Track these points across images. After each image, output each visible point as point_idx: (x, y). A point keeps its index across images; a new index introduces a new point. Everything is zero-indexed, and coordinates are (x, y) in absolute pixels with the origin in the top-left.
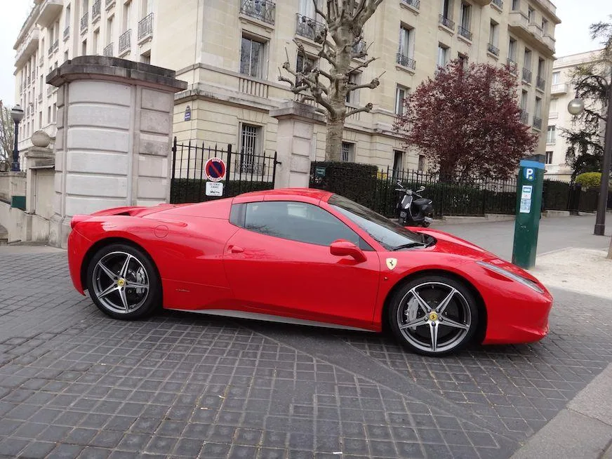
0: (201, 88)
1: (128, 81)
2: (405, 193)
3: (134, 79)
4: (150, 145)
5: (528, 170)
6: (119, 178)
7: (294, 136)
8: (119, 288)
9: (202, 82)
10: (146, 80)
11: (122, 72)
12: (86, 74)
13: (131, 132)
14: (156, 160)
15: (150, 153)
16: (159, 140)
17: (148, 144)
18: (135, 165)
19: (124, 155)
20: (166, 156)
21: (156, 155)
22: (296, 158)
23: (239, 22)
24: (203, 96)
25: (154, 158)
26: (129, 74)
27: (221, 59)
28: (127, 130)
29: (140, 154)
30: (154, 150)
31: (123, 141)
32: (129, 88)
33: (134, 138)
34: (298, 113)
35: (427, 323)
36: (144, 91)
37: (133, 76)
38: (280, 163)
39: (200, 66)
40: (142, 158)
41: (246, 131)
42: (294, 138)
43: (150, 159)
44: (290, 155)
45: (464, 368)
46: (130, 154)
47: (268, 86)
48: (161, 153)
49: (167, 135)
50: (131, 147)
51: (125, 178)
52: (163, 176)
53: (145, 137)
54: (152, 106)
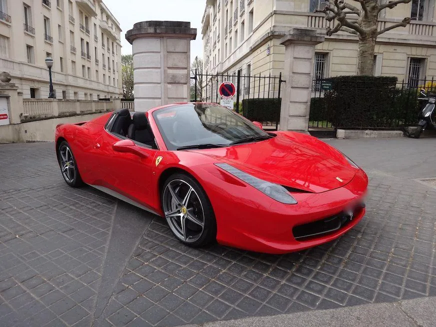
0: (276, 29)
1: (155, 35)
3: (160, 33)
4: (174, 76)
6: (156, 100)
7: (294, 58)
9: (277, 24)
10: (166, 33)
11: (151, 30)
12: (134, 35)
13: (162, 69)
14: (180, 86)
15: (174, 82)
16: (181, 73)
17: (173, 76)
18: (166, 89)
19: (159, 85)
20: (186, 84)
21: (179, 83)
22: (296, 76)
24: (277, 35)
25: (178, 85)
26: (155, 30)
27: (292, 4)
28: (160, 68)
29: (168, 83)
30: (177, 80)
31: (156, 75)
32: (159, 40)
33: (164, 73)
36: (168, 40)
37: (158, 31)
38: (285, 81)
39: (275, 13)
40: (169, 86)
42: (294, 60)
43: (175, 85)
44: (292, 74)
46: (162, 85)
48: (182, 81)
49: (186, 68)
50: (163, 79)
51: (160, 100)
52: (184, 97)
53: (170, 71)
54: (175, 50)
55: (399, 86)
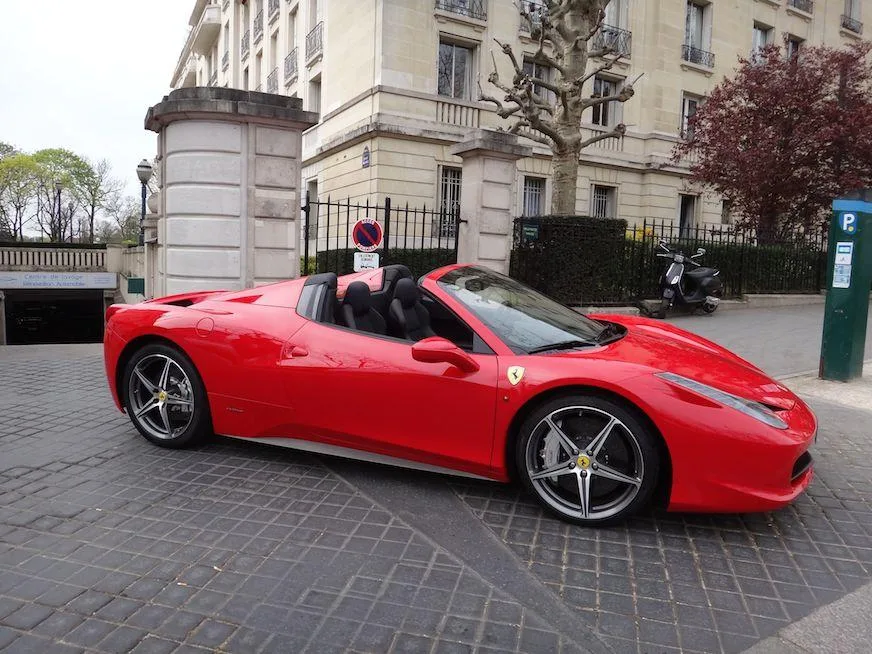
0: (383, 120)
1: (234, 118)
2: (672, 260)
3: (244, 115)
4: (269, 204)
5: (846, 216)
6: (229, 252)
7: (485, 181)
8: (160, 404)
9: (385, 112)
10: (259, 115)
11: (226, 107)
12: (182, 112)
13: (243, 189)
14: (280, 225)
15: (269, 215)
16: (281, 197)
17: (267, 203)
18: (251, 232)
19: (235, 220)
20: (292, 219)
21: (278, 218)
22: (488, 213)
23: (435, 21)
24: (385, 131)
25: (274, 222)
26: (236, 108)
27: (410, 77)
28: (238, 185)
29: (256, 217)
30: (275, 212)
31: (231, 200)
32: (238, 127)
33: (248, 196)
34: (488, 147)
35: (572, 471)
36: (259, 130)
37: (241, 110)
38: (466, 222)
39: (380, 90)
40: (260, 223)
41: (449, 179)
42: (485, 184)
43: (270, 223)
44: (479, 210)
45: (627, 549)
46: (243, 219)
47: (479, 110)
48: (286, 215)
49: (293, 189)
50: (244, 208)
51: (237, 252)
52: (289, 246)
53: (262, 194)
54: (271, 150)
55: (629, 234)
